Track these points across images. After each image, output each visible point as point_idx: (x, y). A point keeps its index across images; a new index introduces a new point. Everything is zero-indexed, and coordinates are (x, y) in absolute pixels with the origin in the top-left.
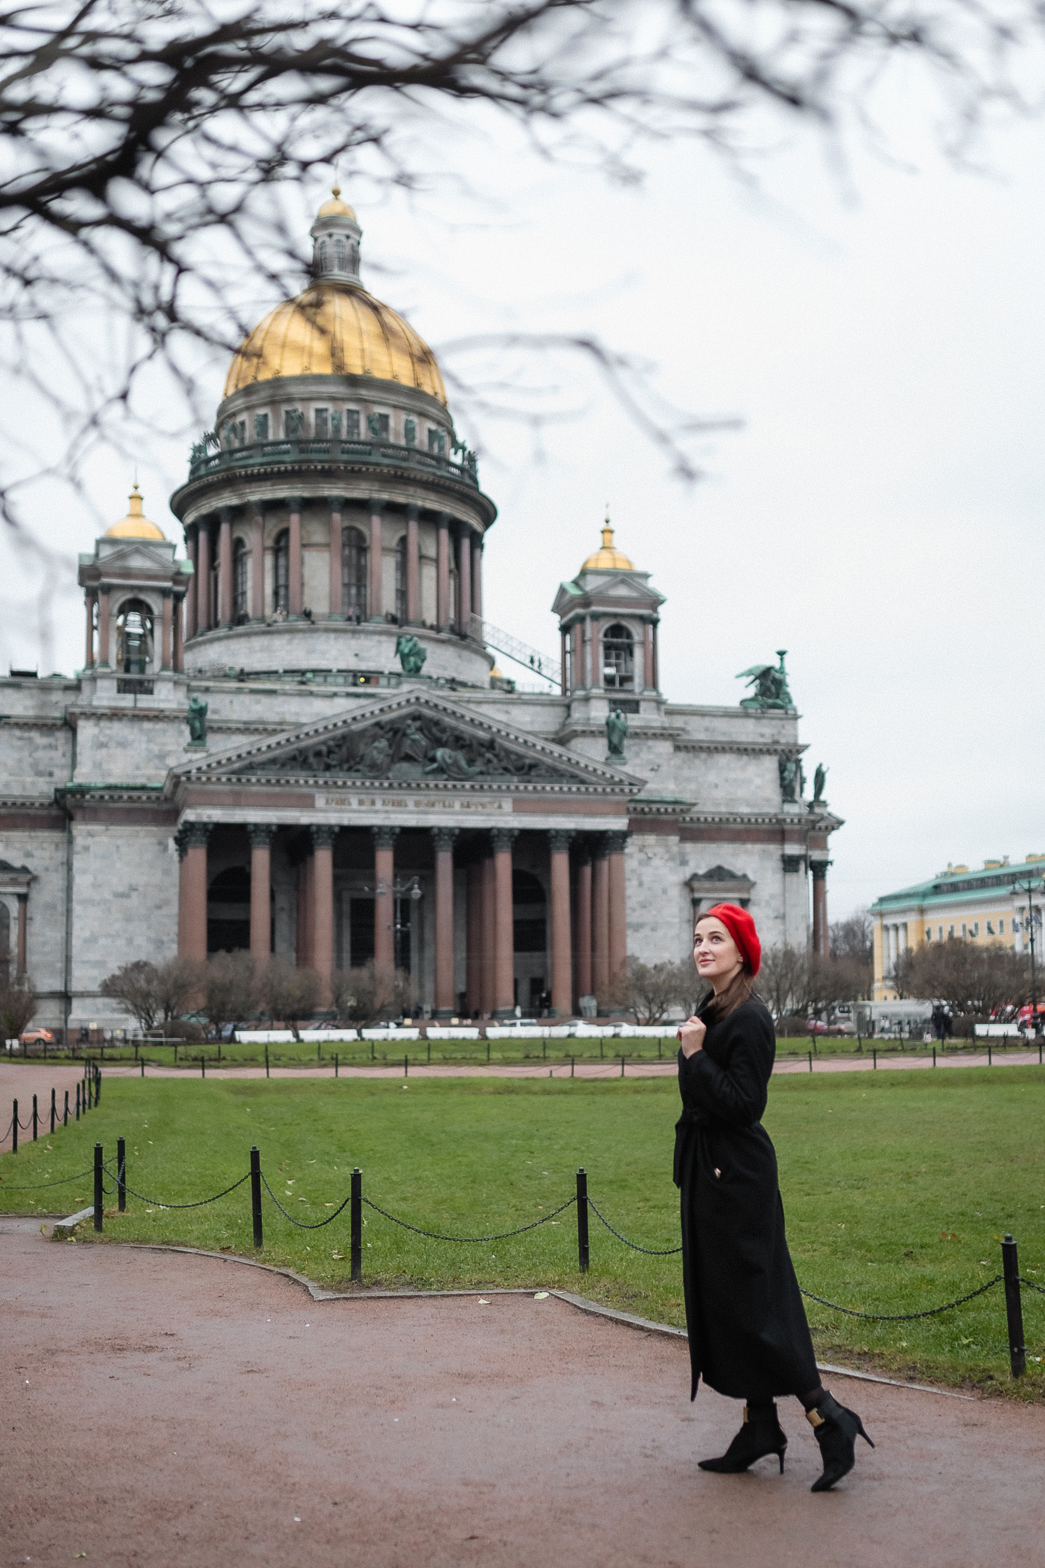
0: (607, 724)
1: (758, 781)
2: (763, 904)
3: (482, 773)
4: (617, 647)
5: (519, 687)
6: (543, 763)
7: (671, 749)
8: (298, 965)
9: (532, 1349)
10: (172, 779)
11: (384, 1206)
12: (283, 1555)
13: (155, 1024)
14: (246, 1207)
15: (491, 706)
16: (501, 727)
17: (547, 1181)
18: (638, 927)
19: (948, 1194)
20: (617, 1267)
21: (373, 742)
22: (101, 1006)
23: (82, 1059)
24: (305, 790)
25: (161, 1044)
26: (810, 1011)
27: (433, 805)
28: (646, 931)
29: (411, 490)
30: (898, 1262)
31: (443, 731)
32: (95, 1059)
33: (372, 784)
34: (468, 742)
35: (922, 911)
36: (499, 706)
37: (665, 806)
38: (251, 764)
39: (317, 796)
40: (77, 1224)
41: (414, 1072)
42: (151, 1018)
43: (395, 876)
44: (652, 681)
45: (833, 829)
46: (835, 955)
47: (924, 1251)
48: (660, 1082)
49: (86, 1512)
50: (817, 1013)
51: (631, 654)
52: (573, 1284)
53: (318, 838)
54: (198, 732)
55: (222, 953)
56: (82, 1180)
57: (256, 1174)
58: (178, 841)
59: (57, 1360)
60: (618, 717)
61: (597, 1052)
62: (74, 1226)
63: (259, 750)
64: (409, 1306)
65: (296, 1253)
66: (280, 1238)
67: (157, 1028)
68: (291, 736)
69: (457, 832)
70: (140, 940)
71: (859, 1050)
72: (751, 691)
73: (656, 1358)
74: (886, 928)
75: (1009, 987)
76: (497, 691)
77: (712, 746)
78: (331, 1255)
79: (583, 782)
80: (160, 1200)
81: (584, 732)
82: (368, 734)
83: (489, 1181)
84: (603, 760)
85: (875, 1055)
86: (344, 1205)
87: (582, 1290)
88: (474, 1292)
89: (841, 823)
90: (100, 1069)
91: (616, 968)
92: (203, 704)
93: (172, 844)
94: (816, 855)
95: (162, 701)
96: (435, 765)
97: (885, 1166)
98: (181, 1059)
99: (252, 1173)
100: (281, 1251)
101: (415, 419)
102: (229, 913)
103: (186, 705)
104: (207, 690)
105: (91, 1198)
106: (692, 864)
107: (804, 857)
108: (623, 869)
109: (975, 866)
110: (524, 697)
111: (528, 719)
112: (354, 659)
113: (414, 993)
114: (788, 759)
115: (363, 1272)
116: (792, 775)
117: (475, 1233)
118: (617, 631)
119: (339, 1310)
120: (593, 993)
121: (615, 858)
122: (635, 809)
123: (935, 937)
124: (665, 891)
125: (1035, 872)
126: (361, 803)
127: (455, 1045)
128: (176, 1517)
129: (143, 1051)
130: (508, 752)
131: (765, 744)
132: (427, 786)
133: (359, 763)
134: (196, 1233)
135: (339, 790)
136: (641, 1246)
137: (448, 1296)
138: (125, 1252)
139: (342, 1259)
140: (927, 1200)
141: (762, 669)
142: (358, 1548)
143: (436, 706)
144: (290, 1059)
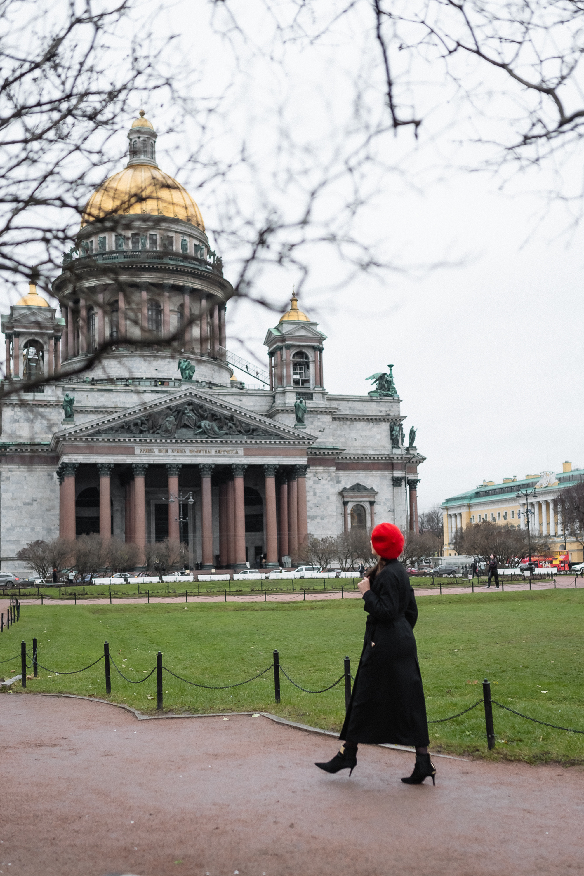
0: (295, 406)
1: (379, 437)
2: (382, 504)
3: (226, 434)
4: (300, 364)
5: (246, 386)
6: (260, 428)
7: (331, 420)
8: (126, 541)
9: (250, 742)
10: (55, 439)
11: (174, 672)
12: (126, 837)
13: (48, 575)
14: (101, 673)
15: (231, 397)
16: (237, 408)
17: (262, 658)
18: (313, 518)
19: (473, 661)
20: (294, 700)
21: (166, 417)
22: (17, 566)
23: (8, 595)
24: (129, 445)
25: (51, 586)
26: (408, 562)
27: (200, 452)
28: (318, 520)
29: (186, 278)
30: (443, 696)
31: (205, 411)
32: (15, 595)
33: (166, 441)
34: (219, 417)
35: (469, 506)
36: (236, 397)
37: (328, 451)
38: (99, 430)
39: (135, 448)
40: (13, 684)
41: (191, 599)
42: (45, 572)
43: (179, 491)
44: (320, 382)
45: (420, 462)
46: (422, 530)
47: (456, 690)
48: (326, 603)
49: (28, 821)
50: (412, 563)
51: (308, 367)
52: (272, 709)
53: (136, 471)
54: (69, 413)
55: (84, 535)
56: (14, 661)
57: (107, 656)
58: (59, 473)
59: (8, 751)
60: (301, 402)
61: (290, 587)
62: (11, 685)
63: (103, 422)
64: (187, 722)
65: (129, 696)
66: (120, 689)
67: (49, 577)
68: (121, 414)
69: (213, 466)
70: (38, 529)
71: (433, 584)
72: (374, 387)
73: (312, 745)
74: (450, 516)
75: (516, 548)
76: (234, 389)
77: (353, 417)
78: (147, 697)
79: (282, 438)
80: (55, 670)
81: (282, 410)
82: (164, 413)
83: (231, 658)
84: (293, 426)
85: (441, 586)
86: (153, 671)
87: (277, 712)
88: (221, 714)
89: (424, 459)
90: (19, 601)
91: (302, 541)
92: (72, 398)
93: (55, 475)
94: (411, 477)
95: (49, 396)
96: (201, 430)
97: (442, 647)
98: (63, 594)
99: (105, 655)
100: (121, 696)
101: (187, 239)
102: (87, 513)
103: (62, 398)
104: (74, 390)
105: (20, 670)
106: (343, 482)
107: (404, 478)
108: (305, 486)
109: (498, 482)
110: (249, 392)
111: (252, 404)
112: (156, 371)
113: (191, 555)
114: (395, 424)
115: (163, 705)
116: (397, 433)
117: (222, 685)
118: (300, 354)
119: (151, 725)
120: (289, 554)
121: (300, 480)
122: (311, 453)
123: (477, 521)
124: (328, 498)
125: (530, 484)
126: (160, 451)
127: (213, 584)
128: (73, 822)
129: (42, 590)
130: (241, 422)
131: (382, 416)
132: (197, 441)
133: (158, 429)
134: (75, 687)
135: (148, 445)
136: (308, 690)
137: (208, 717)
138: (38, 698)
139: (153, 699)
140: (461, 664)
141: (380, 375)
142: (162, 834)
143: (201, 397)
144: (123, 594)
